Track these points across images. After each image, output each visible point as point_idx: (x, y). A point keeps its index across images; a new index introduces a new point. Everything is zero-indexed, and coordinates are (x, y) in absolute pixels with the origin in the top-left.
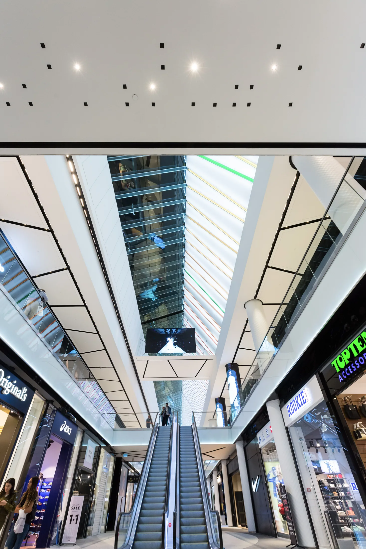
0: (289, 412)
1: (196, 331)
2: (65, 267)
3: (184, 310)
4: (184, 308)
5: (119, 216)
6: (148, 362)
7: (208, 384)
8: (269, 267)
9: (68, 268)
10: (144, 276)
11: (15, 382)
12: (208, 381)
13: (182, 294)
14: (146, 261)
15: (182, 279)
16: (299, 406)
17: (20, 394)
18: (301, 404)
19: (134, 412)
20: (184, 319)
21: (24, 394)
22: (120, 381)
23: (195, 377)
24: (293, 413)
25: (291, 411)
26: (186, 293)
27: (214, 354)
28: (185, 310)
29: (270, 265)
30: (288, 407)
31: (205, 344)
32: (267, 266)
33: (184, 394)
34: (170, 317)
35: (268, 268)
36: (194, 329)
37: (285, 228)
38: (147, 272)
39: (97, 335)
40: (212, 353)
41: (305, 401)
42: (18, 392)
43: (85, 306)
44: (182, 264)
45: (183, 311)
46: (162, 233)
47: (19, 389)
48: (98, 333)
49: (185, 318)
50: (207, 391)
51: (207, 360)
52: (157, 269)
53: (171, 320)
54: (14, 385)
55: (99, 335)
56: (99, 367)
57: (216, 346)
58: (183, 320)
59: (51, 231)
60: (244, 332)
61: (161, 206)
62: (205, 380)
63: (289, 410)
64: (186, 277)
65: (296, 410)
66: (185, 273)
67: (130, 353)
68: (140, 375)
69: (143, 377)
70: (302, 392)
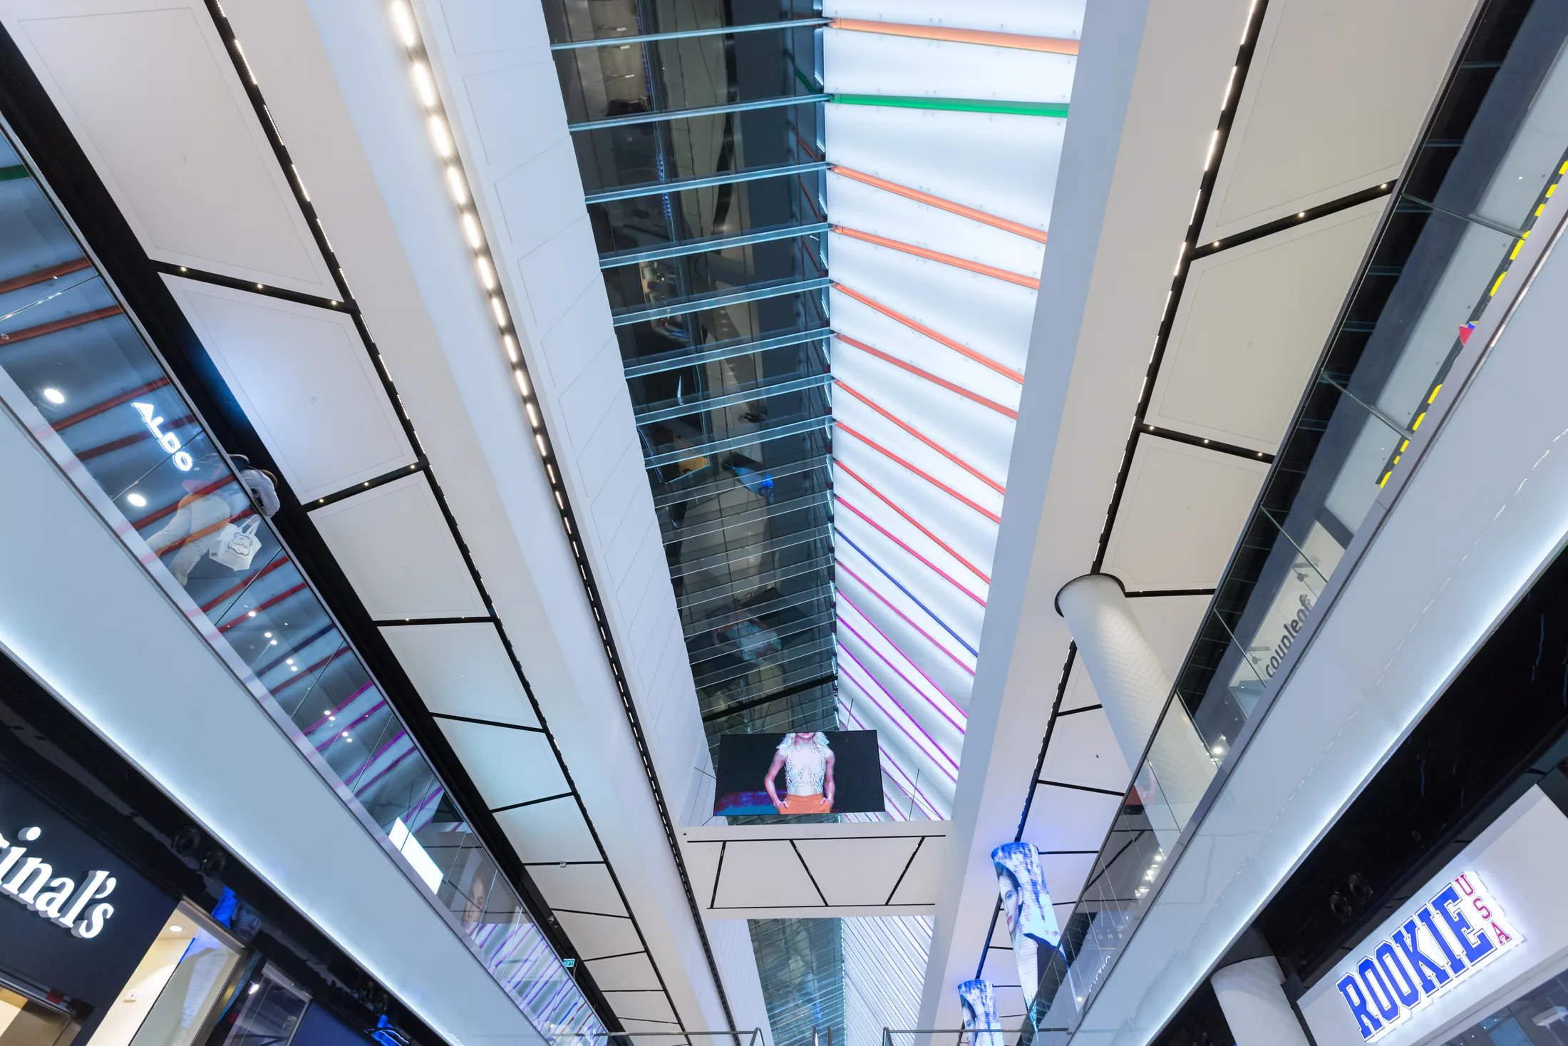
0: (1361, 1010)
1: (881, 742)
2: (411, 459)
3: (840, 671)
4: (838, 665)
5: (615, 328)
6: (724, 848)
7: (930, 933)
8: (1145, 429)
9: (423, 465)
10: (709, 581)
11: (33, 833)
12: (930, 920)
13: (830, 615)
14: (715, 532)
15: (827, 561)
16: (1429, 973)
17: (61, 898)
18: (1442, 961)
19: (683, 1029)
20: (839, 705)
21: (93, 903)
22: (632, 917)
23: (887, 904)
24: (1391, 1014)
25: (1372, 1008)
26: (844, 609)
27: (947, 817)
28: (841, 673)
29: (1151, 420)
30: (1351, 990)
31: (914, 784)
32: (1140, 428)
33: (851, 973)
34: (794, 698)
35: (1142, 435)
36: (874, 733)
37: (1208, 250)
38: (717, 566)
39: (543, 735)
40: (936, 812)
41: (1474, 940)
42: (47, 889)
43: (493, 619)
44: (826, 506)
45: (836, 678)
46: (761, 437)
47: (54, 876)
48: (545, 730)
49: (842, 700)
50: (926, 958)
51: (923, 837)
52: (752, 557)
53: (798, 709)
54: (23, 850)
55: (550, 738)
56: (558, 863)
57: (953, 787)
58: (837, 710)
59: (349, 307)
60: (1056, 714)
61: (754, 349)
62: (918, 918)
63: (1356, 1001)
64: (843, 552)
65: (1410, 1000)
66: (837, 541)
67: (664, 814)
68: (702, 902)
69: (712, 907)
70: (1450, 895)
